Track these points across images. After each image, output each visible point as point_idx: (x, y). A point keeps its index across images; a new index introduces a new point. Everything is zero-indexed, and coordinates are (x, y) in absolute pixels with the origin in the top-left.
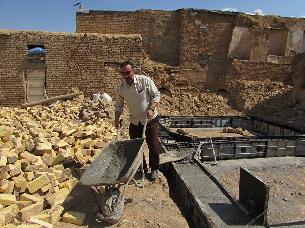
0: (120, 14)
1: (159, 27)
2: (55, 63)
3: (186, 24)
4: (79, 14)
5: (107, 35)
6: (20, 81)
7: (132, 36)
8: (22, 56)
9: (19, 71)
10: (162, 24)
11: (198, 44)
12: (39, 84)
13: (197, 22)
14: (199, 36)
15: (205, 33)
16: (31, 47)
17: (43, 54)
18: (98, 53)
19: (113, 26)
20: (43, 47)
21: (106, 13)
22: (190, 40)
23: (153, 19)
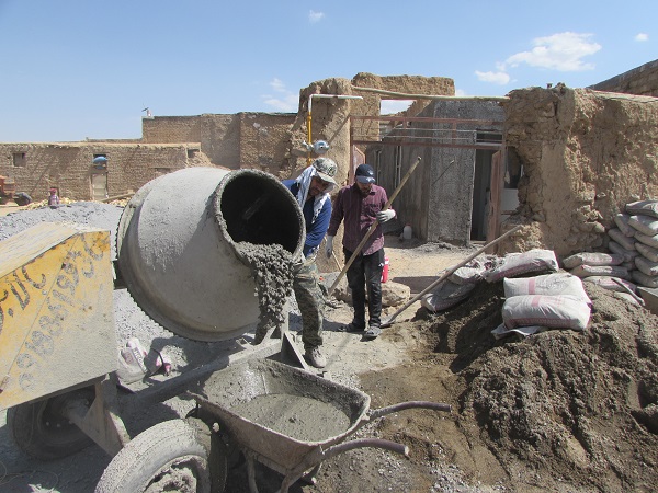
0: (183, 119)
1: (220, 131)
2: (115, 170)
3: (244, 128)
4: (144, 120)
5: (156, 145)
6: (87, 184)
7: (177, 145)
8: (89, 164)
9: (87, 176)
10: (223, 128)
11: (258, 147)
12: (101, 187)
13: (256, 125)
14: (258, 138)
15: (264, 135)
16: (96, 156)
17: (105, 162)
18: (149, 160)
19: (176, 131)
20: (105, 156)
21: (170, 118)
22: (249, 143)
23: (214, 123)
